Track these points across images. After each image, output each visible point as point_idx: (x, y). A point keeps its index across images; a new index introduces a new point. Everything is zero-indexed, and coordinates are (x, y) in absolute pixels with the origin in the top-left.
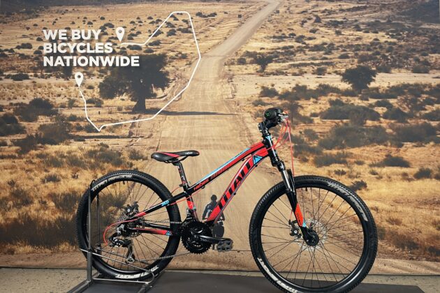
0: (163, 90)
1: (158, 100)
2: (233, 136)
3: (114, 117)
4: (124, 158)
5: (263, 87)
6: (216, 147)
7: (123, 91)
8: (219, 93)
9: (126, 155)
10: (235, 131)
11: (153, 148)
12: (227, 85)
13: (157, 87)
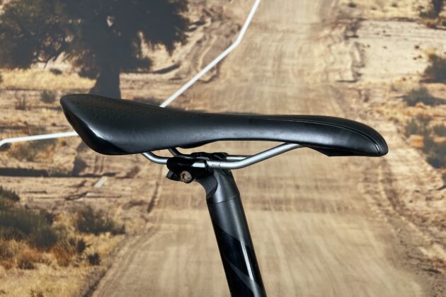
0: (170, 49)
1: (157, 77)
2: (348, 178)
3: (32, 118)
4: (61, 228)
5: (433, 57)
6: (303, 204)
7: (58, 46)
8: (319, 65)
9: (66, 220)
10: (352, 168)
11: (141, 203)
12: (342, 46)
13: (153, 41)
